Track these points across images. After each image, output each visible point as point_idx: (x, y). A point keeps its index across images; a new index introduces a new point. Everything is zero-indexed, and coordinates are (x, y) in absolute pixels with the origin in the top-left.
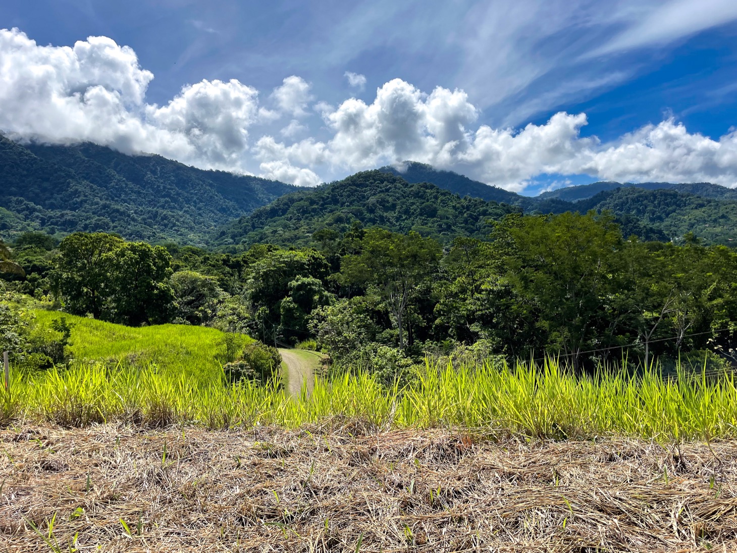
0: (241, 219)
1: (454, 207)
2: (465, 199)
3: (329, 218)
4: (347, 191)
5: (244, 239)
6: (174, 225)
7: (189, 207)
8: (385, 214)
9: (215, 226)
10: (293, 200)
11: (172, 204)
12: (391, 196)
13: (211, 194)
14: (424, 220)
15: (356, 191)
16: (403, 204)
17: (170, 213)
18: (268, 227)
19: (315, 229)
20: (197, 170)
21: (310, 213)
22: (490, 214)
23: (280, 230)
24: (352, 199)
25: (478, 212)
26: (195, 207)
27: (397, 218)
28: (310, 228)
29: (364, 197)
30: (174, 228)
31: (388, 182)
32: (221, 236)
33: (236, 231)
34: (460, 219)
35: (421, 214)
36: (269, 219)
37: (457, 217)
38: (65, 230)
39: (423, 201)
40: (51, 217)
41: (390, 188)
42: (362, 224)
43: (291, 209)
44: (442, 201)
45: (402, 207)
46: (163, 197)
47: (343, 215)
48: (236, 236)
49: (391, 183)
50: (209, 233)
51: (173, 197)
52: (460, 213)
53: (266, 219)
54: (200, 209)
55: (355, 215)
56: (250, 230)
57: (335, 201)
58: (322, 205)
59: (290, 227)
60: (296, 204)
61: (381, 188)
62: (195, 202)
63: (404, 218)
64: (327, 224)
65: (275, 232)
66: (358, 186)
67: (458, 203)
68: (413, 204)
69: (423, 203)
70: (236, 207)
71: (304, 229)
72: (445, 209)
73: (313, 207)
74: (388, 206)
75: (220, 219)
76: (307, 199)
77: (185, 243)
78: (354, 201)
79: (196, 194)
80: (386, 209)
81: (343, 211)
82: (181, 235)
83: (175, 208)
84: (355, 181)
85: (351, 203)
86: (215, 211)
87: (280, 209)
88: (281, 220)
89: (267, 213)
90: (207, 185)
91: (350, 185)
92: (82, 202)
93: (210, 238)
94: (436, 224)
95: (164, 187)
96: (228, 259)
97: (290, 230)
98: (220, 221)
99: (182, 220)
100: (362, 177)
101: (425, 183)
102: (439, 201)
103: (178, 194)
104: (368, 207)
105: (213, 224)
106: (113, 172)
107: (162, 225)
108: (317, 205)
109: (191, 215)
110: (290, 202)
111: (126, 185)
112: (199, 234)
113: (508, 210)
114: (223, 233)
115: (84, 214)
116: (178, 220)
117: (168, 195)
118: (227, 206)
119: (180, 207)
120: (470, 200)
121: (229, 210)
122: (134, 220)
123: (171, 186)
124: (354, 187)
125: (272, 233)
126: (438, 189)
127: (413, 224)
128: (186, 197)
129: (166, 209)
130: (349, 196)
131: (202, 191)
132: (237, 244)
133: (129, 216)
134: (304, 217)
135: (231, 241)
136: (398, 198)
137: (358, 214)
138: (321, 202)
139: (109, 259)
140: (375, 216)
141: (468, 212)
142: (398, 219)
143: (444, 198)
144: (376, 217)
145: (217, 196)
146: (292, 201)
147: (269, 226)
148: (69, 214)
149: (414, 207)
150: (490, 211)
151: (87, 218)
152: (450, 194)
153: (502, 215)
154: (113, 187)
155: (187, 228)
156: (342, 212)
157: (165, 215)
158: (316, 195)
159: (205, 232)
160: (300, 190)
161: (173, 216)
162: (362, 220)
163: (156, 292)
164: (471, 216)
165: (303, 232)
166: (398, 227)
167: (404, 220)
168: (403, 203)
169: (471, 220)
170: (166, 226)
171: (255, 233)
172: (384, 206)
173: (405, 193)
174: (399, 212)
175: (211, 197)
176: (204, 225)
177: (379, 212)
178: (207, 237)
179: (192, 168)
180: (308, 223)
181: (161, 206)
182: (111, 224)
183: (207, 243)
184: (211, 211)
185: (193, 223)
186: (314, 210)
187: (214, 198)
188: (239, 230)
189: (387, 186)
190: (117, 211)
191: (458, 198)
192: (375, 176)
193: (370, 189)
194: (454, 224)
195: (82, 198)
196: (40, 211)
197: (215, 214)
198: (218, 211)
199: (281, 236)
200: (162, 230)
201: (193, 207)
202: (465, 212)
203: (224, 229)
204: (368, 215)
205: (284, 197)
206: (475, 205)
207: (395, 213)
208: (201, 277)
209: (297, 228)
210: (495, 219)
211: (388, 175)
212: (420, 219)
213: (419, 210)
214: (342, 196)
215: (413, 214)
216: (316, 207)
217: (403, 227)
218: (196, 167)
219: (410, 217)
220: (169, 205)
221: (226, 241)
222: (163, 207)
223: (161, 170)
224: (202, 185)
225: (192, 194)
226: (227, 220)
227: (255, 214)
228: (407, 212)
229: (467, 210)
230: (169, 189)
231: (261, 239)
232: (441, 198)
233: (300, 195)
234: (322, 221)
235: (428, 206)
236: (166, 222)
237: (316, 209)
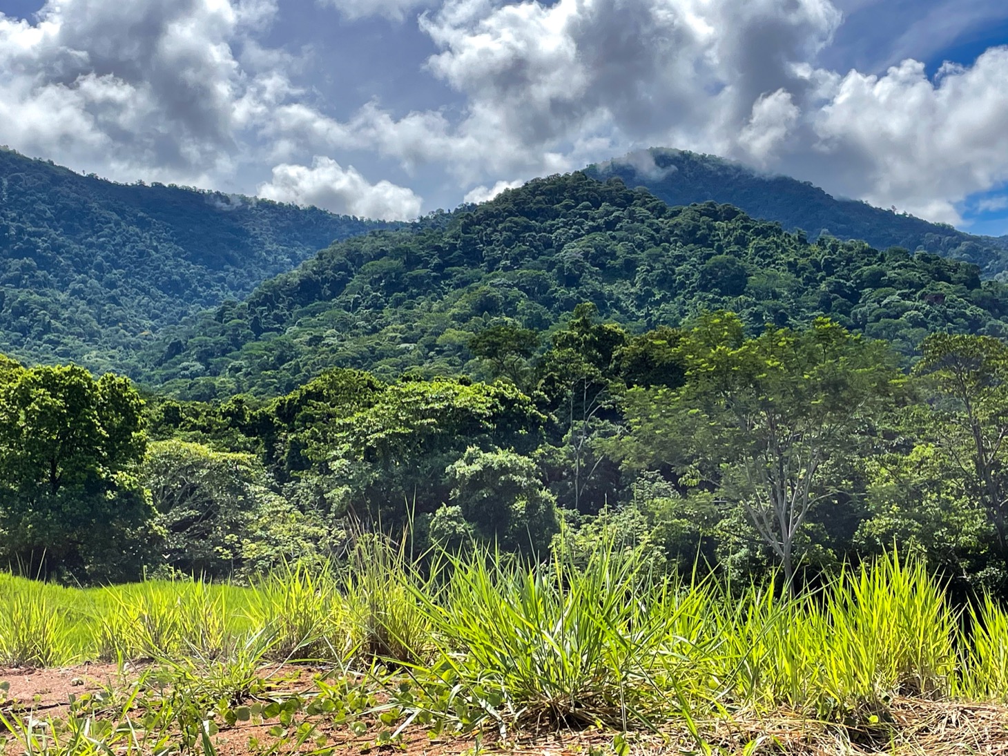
0: (224, 309)
1: (792, 266)
2: (821, 243)
3: (460, 302)
4: (504, 229)
5: (236, 363)
6: (48, 328)
7: (84, 282)
8: (607, 289)
9: (154, 329)
10: (361, 256)
11: (40, 273)
12: (621, 240)
13: (141, 246)
14: (713, 301)
15: (528, 228)
16: (655, 261)
17: (36, 297)
18: (295, 328)
19: (424, 331)
20: (105, 184)
21: (405, 290)
22: (891, 283)
23: (330, 336)
24: (517, 250)
25: (859, 277)
26: (100, 279)
27: (638, 297)
28: (411, 328)
29: (548, 244)
30: (46, 337)
31: (613, 203)
32: (170, 355)
33: (211, 341)
34: (810, 299)
35: (704, 288)
36: (298, 309)
37: (800, 292)
39: (707, 251)
41: (619, 219)
42: (549, 316)
43: (355, 281)
44: (758, 250)
45: (653, 269)
46: (18, 254)
47: (497, 293)
48: (212, 355)
49: (619, 205)
50: (137, 347)
51: (41, 257)
52: (808, 280)
53: (290, 307)
54: (112, 285)
55: (527, 291)
56: (246, 337)
57: (472, 256)
58: (439, 268)
59: (356, 327)
60: (368, 267)
61: (593, 219)
62: (99, 267)
63: (658, 297)
64: (454, 317)
65: (316, 341)
66: (531, 215)
67: (803, 256)
68: (681, 259)
69: (708, 256)
70: (207, 277)
71: (395, 330)
72: (768, 271)
73: (414, 273)
74: (613, 267)
75: (164, 310)
76: (397, 253)
78: (522, 254)
79: (102, 247)
80: (611, 275)
81: (495, 281)
82: (65, 354)
83: (46, 283)
84: (525, 202)
85: (516, 261)
86: (153, 290)
87: (325, 280)
88: (334, 309)
89: (290, 293)
90: (130, 224)
91: (511, 214)
93: (141, 360)
94: (747, 311)
95: (20, 231)
96: (240, 409)
97: (357, 335)
98: (164, 316)
99: (66, 314)
100: (543, 193)
101: (711, 205)
102: (751, 251)
103: (57, 249)
104: (561, 270)
105: (148, 323)
107: (15, 330)
108: (425, 267)
109: (90, 302)
110: (352, 260)
112: (112, 352)
113: (938, 271)
114: (176, 348)
116: (56, 316)
117: (30, 251)
118: (182, 275)
119: (61, 281)
120: (834, 248)
121: (188, 285)
123: (37, 225)
124: (522, 220)
125: (309, 343)
126: (746, 219)
127: (683, 314)
128: (76, 255)
129: (25, 286)
130: (508, 243)
131: (118, 239)
132: (215, 374)
134: (391, 300)
135: (199, 366)
136: (641, 246)
137: (536, 290)
138: (436, 261)
140: (581, 292)
141: (832, 278)
142: (641, 301)
143: (763, 244)
144: (584, 295)
145: (156, 250)
146: (357, 259)
147: (300, 325)
149: (684, 267)
150: (891, 274)
152: (779, 232)
153: (923, 286)
155: (79, 335)
156: (494, 284)
157: (22, 303)
158: (422, 242)
159: (126, 347)
160: (377, 230)
161: (44, 306)
162: (548, 303)
163: (110, 495)
164: (838, 289)
165: (393, 339)
166: (642, 322)
167: (658, 303)
168: (656, 257)
169: (841, 300)
170: (25, 330)
171: (263, 344)
172: (602, 266)
173: (657, 231)
174: (645, 282)
175: (141, 254)
176: (125, 328)
177: (592, 283)
178: (132, 361)
179: (92, 179)
180: (403, 315)
181: (10, 280)
184: (143, 289)
185: (95, 323)
186: (417, 282)
187: (149, 255)
188: (219, 337)
189: (608, 213)
191: (802, 240)
192: (576, 188)
193: (566, 224)
194: (795, 312)
197: (153, 298)
198: (159, 288)
199: (334, 351)
200: (14, 343)
201: (95, 282)
202: (823, 278)
203: (179, 334)
204: (562, 292)
205: (336, 249)
206: (849, 260)
207: (633, 285)
208: (212, 455)
209: (375, 330)
210: (904, 296)
211: (610, 184)
212: (702, 299)
213: (697, 275)
214: (490, 243)
215: (682, 285)
216: (422, 272)
217: (656, 322)
218: (101, 176)
219: (675, 295)
220: (33, 276)
221: (186, 369)
222: (16, 282)
223: (10, 186)
224: (117, 224)
225: (91, 245)
226: (184, 313)
227: (258, 295)
228: (664, 280)
229: (828, 275)
230: (31, 234)
231: (281, 359)
232: (755, 242)
233: (378, 243)
234: (440, 311)
235: (721, 266)
236: (24, 320)
237: (422, 277)
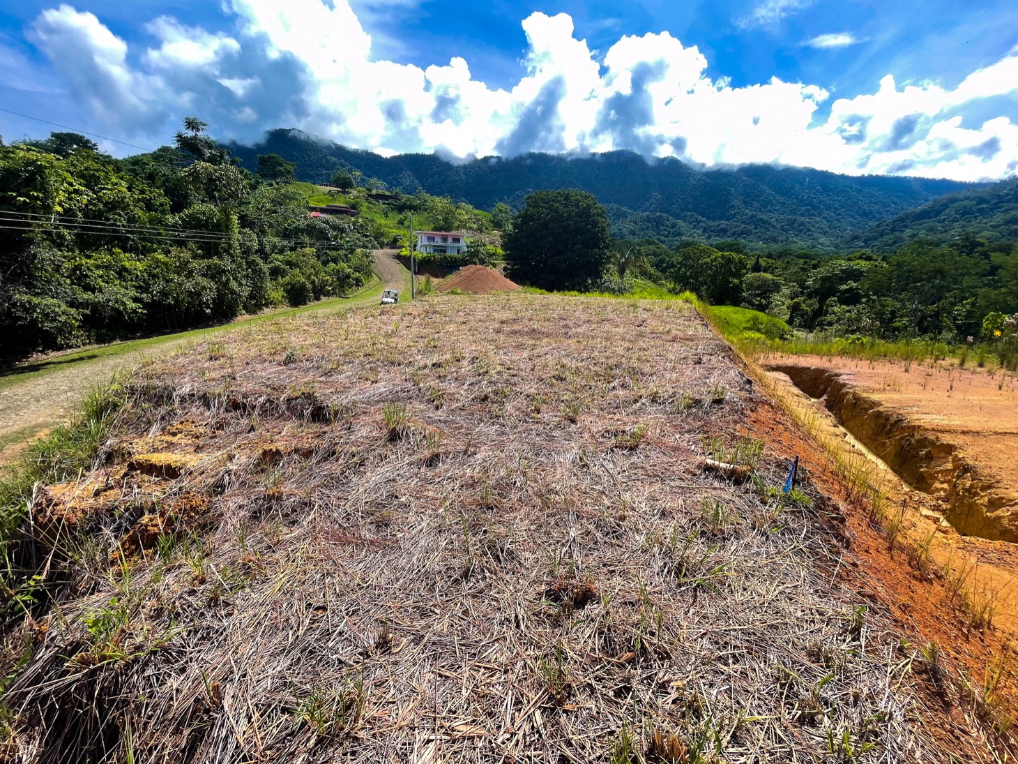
0: (882, 223)
3: (999, 219)
6: (809, 230)
7: (828, 214)
9: (851, 230)
11: (812, 211)
13: (855, 200)
17: (808, 220)
18: (909, 230)
20: (847, 177)
21: (972, 214)
23: (923, 233)
26: (835, 213)
30: (807, 233)
32: (852, 240)
33: (871, 235)
36: (915, 222)
38: (718, 236)
40: (711, 227)
43: (948, 211)
46: (805, 205)
50: (842, 237)
51: (814, 206)
53: (912, 222)
54: (839, 215)
56: (886, 234)
58: (995, 204)
60: (956, 204)
62: (836, 208)
64: (992, 226)
73: (980, 207)
75: (858, 223)
76: (976, 198)
77: (814, 247)
79: (839, 201)
82: (813, 239)
83: (814, 215)
86: (856, 216)
87: (933, 211)
88: (930, 222)
89: (914, 216)
92: (735, 214)
95: (809, 197)
98: (857, 225)
99: (817, 225)
103: (821, 202)
105: (849, 228)
106: (766, 188)
107: (797, 231)
108: (988, 204)
109: (828, 221)
110: (951, 202)
111: (774, 197)
112: (831, 238)
114: (856, 237)
115: (735, 223)
117: (810, 204)
119: (819, 213)
122: (773, 227)
123: (816, 195)
128: (828, 204)
129: (805, 216)
131: (847, 197)
133: (770, 224)
134: (963, 218)
135: (863, 244)
138: (996, 201)
139: (706, 263)
145: (862, 201)
146: (955, 200)
147: (912, 229)
148: (723, 223)
151: (736, 227)
154: (763, 200)
155: (820, 233)
157: (802, 222)
158: (992, 192)
159: (837, 237)
161: (810, 223)
165: (953, 235)
170: (801, 231)
175: (855, 203)
176: (839, 230)
179: (842, 175)
180: (964, 225)
182: (754, 231)
183: (836, 246)
184: (851, 216)
185: (828, 228)
186: (981, 211)
188: (875, 234)
190: (761, 220)
195: (736, 210)
196: (704, 222)
197: (855, 219)
200: (796, 235)
201: (832, 214)
203: (859, 233)
205: (946, 196)
209: (946, 231)
216: (985, 206)
218: (845, 174)
220: (809, 212)
222: (803, 215)
223: (809, 181)
225: (834, 201)
226: (866, 224)
227: (899, 217)
231: (895, 242)
233: (968, 194)
234: (986, 223)
236: (802, 227)
237: (983, 209)
